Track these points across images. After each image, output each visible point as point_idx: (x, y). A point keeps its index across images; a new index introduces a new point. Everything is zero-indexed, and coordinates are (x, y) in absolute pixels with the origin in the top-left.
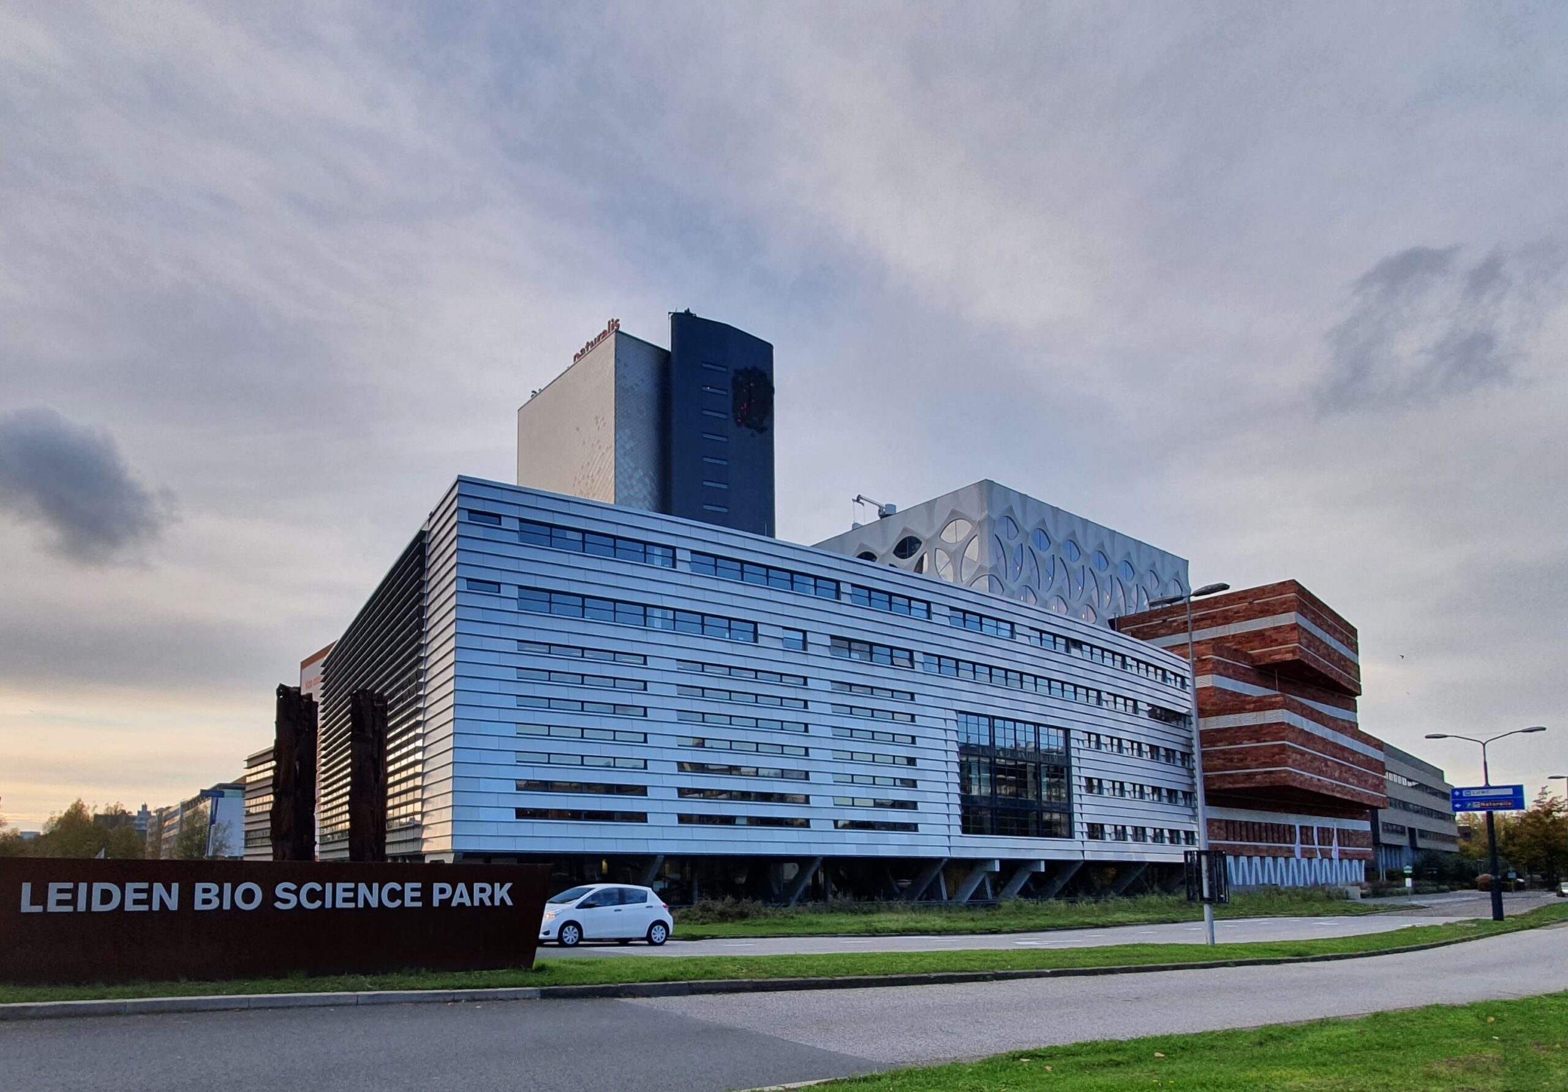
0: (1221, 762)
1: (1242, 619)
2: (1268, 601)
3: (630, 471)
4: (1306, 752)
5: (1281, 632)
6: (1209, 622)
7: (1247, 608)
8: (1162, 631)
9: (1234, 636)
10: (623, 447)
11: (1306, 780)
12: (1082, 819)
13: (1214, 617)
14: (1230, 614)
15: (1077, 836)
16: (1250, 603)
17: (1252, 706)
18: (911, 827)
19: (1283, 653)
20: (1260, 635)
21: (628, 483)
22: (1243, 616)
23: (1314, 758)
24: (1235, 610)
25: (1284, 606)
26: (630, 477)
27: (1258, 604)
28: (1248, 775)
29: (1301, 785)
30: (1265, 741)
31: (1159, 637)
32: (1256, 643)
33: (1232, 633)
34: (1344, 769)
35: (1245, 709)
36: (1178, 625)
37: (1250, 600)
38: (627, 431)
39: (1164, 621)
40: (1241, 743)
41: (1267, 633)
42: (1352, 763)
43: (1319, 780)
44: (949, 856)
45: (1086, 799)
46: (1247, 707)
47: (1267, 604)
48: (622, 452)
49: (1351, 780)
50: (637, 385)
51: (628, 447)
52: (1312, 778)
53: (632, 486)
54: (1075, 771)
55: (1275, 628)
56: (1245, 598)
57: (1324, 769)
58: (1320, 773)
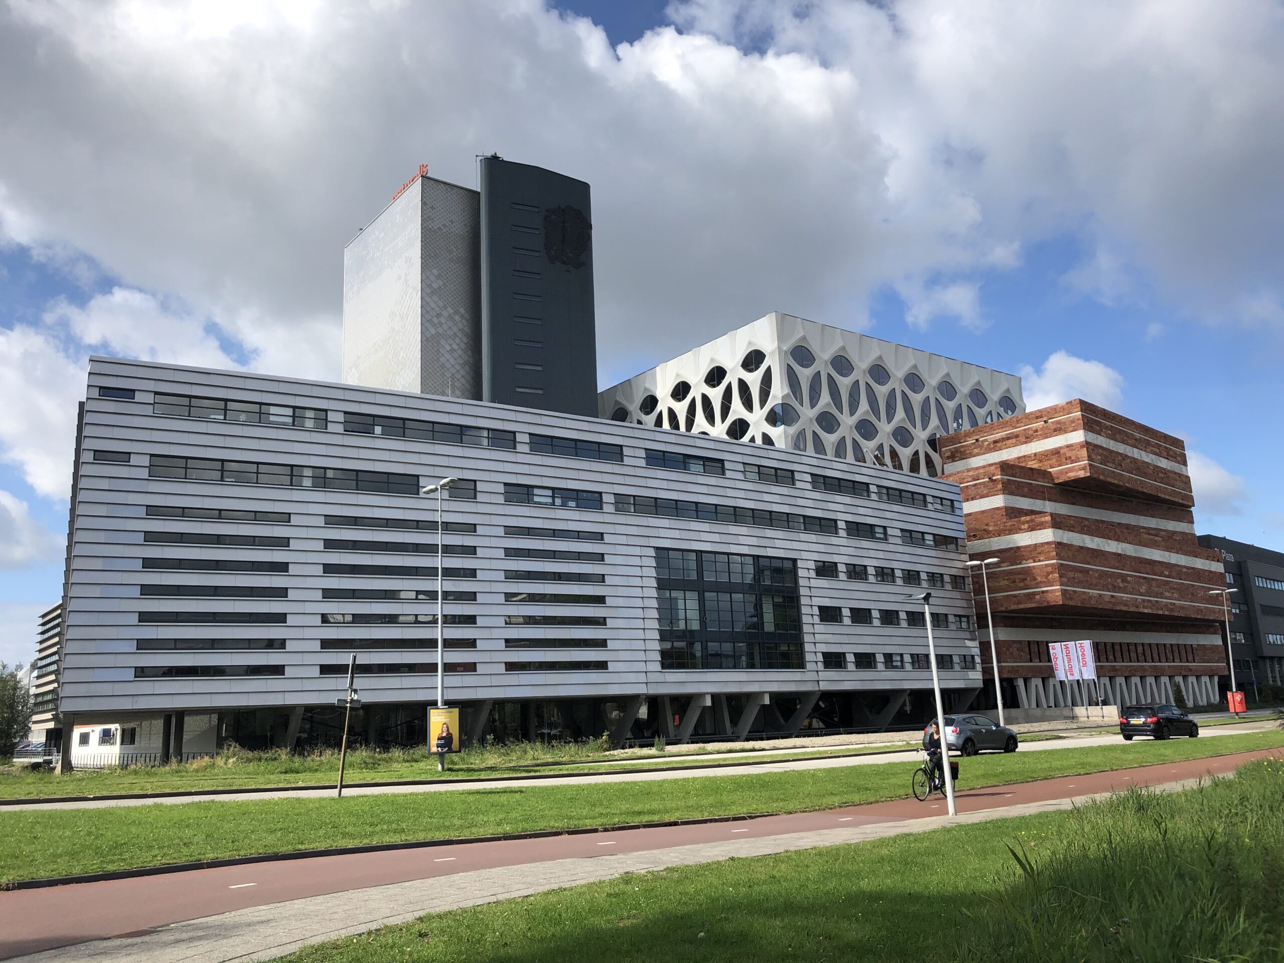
0: (1006, 582)
1: (1041, 438)
2: (1059, 420)
3: (437, 309)
4: (1091, 569)
5: (1072, 450)
6: (1014, 441)
7: (1043, 427)
8: (976, 451)
9: (1035, 454)
10: (430, 286)
11: (1090, 597)
12: (814, 650)
13: (1017, 436)
14: (1031, 432)
15: (809, 666)
16: (1045, 421)
17: (1026, 526)
18: (602, 665)
19: (1078, 469)
20: (1056, 452)
21: (435, 320)
22: (1041, 435)
23: (1103, 575)
24: (1034, 429)
25: (1073, 425)
26: (439, 315)
27: (1052, 423)
28: (1028, 595)
29: (1083, 603)
30: (1040, 561)
31: (974, 456)
32: (1054, 461)
33: (1034, 452)
34: (1154, 583)
35: (1022, 530)
36: (989, 445)
37: (1045, 419)
38: (435, 272)
39: (977, 440)
40: (1020, 563)
41: (1062, 451)
42: (1169, 577)
43: (1112, 596)
44: (645, 692)
45: (819, 628)
46: (1023, 527)
47: (1059, 422)
48: (429, 291)
49: (1167, 594)
50: (445, 226)
51: (435, 286)
52: (1100, 595)
53: (440, 324)
54: (804, 601)
55: (1068, 446)
56: (1041, 417)
57: (1121, 585)
58: (1115, 588)
